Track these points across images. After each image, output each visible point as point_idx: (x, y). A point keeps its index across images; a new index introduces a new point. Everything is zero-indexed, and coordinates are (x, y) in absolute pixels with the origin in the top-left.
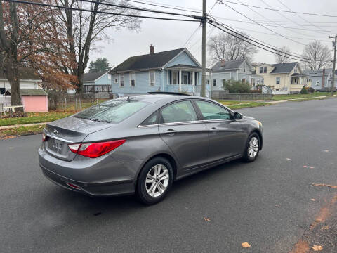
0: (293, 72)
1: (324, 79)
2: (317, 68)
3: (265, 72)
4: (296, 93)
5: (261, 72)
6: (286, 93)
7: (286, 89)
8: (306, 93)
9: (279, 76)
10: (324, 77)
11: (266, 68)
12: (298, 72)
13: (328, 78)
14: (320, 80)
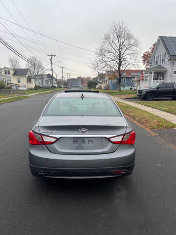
0: (27, 75)
1: (42, 80)
2: (36, 73)
3: (9, 73)
4: (31, 89)
5: (6, 73)
6: (26, 89)
7: (25, 86)
8: (37, 89)
9: (19, 77)
10: (42, 79)
11: (9, 71)
12: (30, 75)
13: (45, 80)
14: (40, 81)
